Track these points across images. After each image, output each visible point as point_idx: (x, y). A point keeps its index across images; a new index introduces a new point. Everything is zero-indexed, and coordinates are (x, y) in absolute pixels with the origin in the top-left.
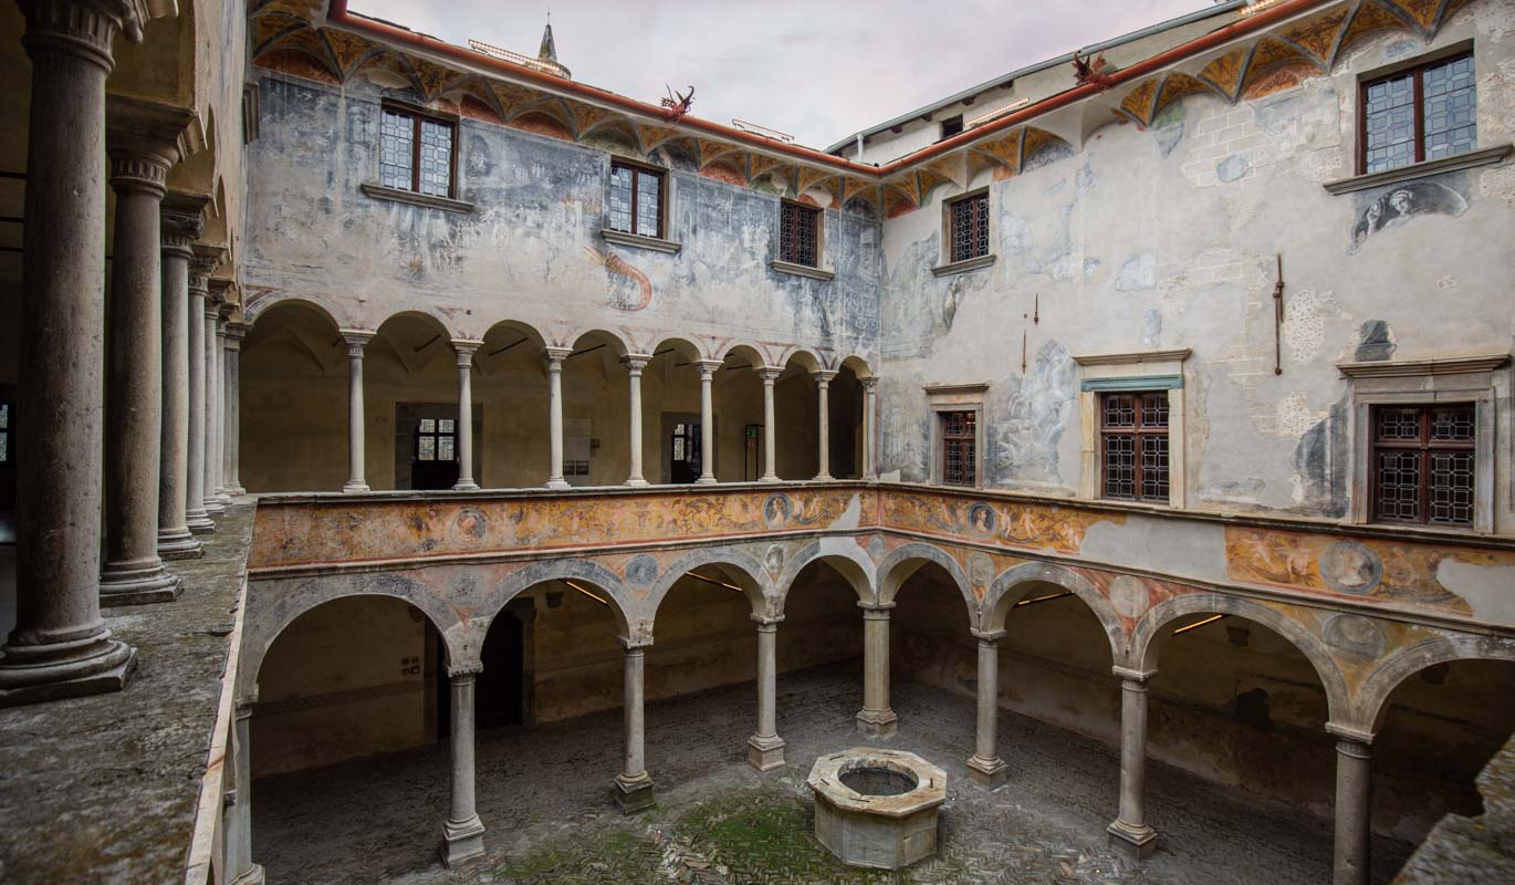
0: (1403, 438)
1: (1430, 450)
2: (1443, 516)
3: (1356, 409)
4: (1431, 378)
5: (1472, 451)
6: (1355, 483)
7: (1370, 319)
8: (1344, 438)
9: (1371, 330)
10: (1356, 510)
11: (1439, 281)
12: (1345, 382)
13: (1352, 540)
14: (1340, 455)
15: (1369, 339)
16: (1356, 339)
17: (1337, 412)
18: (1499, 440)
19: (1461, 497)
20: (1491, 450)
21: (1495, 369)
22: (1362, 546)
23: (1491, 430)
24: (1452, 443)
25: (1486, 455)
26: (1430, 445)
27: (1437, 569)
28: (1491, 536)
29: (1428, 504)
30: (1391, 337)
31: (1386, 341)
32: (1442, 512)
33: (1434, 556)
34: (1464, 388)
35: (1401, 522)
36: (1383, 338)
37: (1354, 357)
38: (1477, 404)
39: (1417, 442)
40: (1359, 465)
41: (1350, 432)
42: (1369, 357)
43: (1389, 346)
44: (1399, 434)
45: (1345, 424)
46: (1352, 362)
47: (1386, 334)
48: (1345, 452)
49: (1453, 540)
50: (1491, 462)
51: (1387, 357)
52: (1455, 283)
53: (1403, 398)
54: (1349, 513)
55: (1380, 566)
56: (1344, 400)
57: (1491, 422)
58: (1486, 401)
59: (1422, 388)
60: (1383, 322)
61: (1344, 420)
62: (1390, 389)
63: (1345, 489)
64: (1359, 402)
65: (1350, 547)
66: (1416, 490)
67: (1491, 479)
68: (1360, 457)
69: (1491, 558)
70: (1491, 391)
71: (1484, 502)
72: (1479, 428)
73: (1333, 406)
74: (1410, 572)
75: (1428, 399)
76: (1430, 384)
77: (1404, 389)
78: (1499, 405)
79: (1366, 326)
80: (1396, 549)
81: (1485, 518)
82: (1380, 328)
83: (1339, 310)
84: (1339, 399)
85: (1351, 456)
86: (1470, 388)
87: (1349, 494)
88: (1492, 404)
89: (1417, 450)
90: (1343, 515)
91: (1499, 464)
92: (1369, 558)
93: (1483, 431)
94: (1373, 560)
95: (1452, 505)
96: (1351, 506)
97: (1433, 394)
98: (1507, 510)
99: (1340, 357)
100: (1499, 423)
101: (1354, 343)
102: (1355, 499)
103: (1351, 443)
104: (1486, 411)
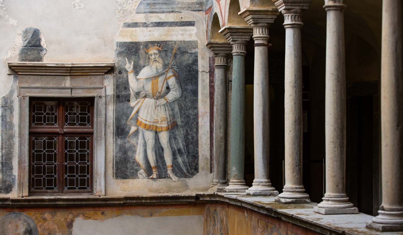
0: (47, 124)
1: (65, 134)
2: (72, 185)
3: (20, 101)
4: (69, 78)
5: (92, 134)
6: (20, 163)
7: (28, 26)
8: (11, 125)
9: (30, 35)
10: (21, 185)
11: (73, 3)
12: (12, 77)
13: (17, 211)
14: (9, 139)
15: (29, 43)
16: (20, 42)
17: (6, 103)
18: (107, 127)
19: (83, 170)
20: (103, 133)
21: (106, 73)
22: (24, 215)
23: (103, 119)
24: (78, 129)
25: (101, 137)
26: (65, 130)
27: (72, 227)
28: (104, 197)
29: (63, 177)
30: (43, 43)
31: (40, 46)
32: (72, 182)
33: (70, 216)
34: (88, 86)
35: (47, 192)
36: (38, 43)
37: (18, 57)
38: (96, 99)
39: (56, 128)
40: (22, 147)
41: (16, 120)
42: (28, 58)
43: (42, 50)
44: (45, 122)
45: (12, 113)
46: (16, 61)
47: (40, 40)
48: (11, 137)
49: (84, 203)
50: (103, 142)
51: (40, 59)
52: (83, 6)
53: (52, 93)
54: (16, 188)
55: (36, 230)
56: (12, 92)
57: (103, 112)
58: (100, 97)
59: (63, 86)
60: (38, 30)
61: (11, 109)
62: (43, 85)
63: (12, 169)
64: (22, 95)
65: (16, 217)
66: (55, 166)
67: (104, 155)
68: (23, 141)
69: (103, 213)
70: (103, 89)
71: (99, 172)
72: (97, 117)
73: (4, 97)
74: (56, 231)
75: (66, 94)
76: (68, 82)
77: (51, 85)
78: (108, 100)
79: (26, 32)
80: (47, 215)
81: (100, 184)
82: (36, 33)
83: (7, 16)
84: (7, 92)
85: (16, 140)
86: (92, 86)
87: (15, 172)
88: (104, 99)
89: (57, 134)
90: (11, 190)
91: (107, 143)
92: (29, 224)
93: (99, 119)
94: (32, 225)
95: (77, 176)
96: (17, 182)
97: (70, 90)
98: (112, 177)
99: (8, 56)
100: (108, 115)
101: (18, 45)
102: (19, 176)
103: (16, 129)
104: (101, 104)
